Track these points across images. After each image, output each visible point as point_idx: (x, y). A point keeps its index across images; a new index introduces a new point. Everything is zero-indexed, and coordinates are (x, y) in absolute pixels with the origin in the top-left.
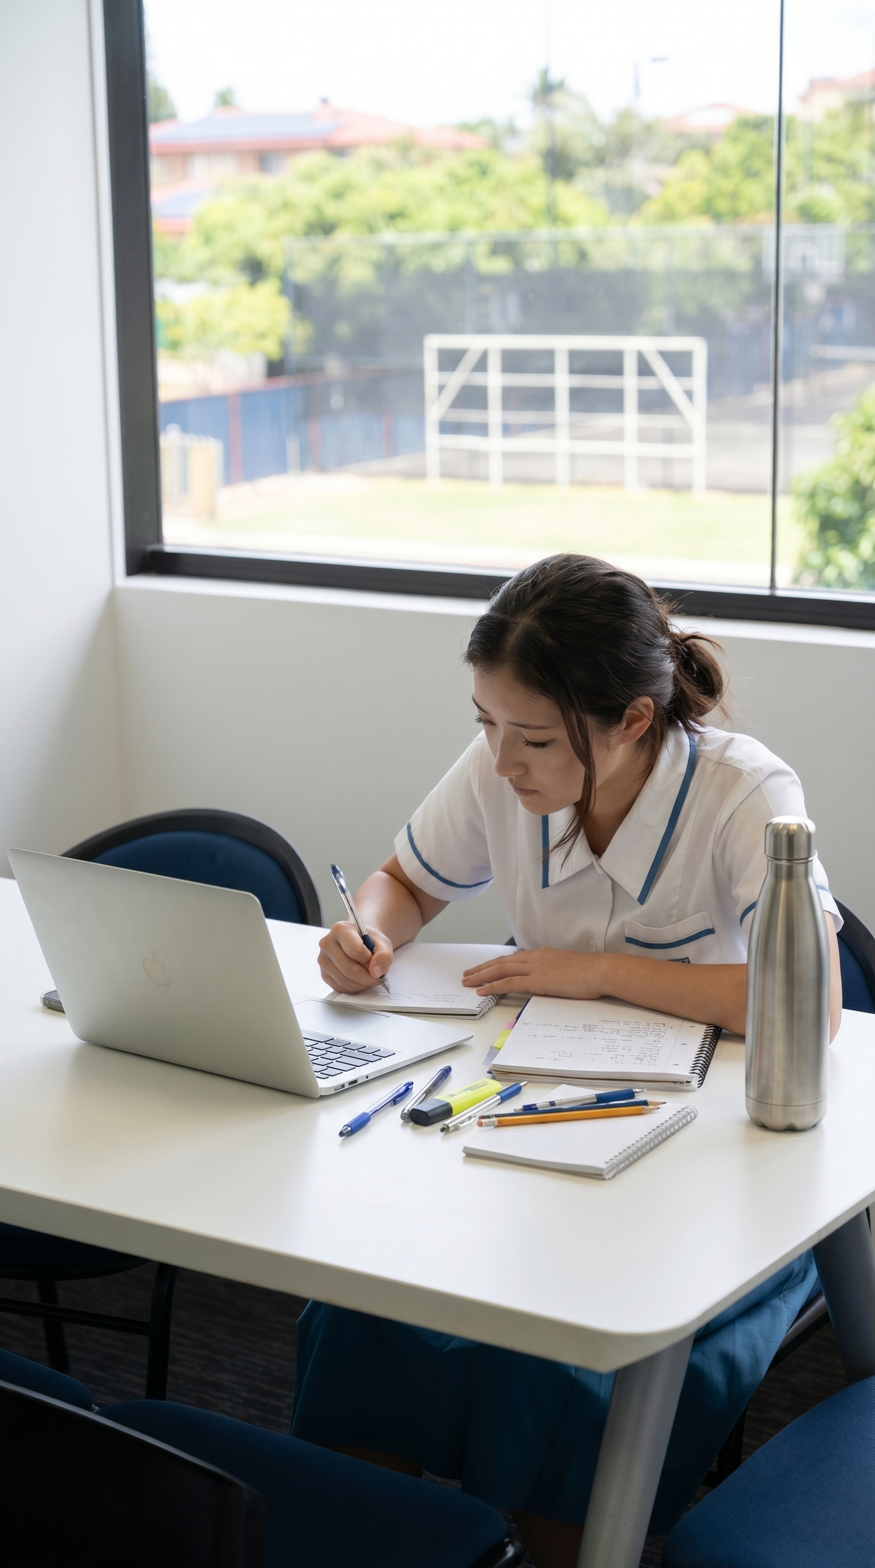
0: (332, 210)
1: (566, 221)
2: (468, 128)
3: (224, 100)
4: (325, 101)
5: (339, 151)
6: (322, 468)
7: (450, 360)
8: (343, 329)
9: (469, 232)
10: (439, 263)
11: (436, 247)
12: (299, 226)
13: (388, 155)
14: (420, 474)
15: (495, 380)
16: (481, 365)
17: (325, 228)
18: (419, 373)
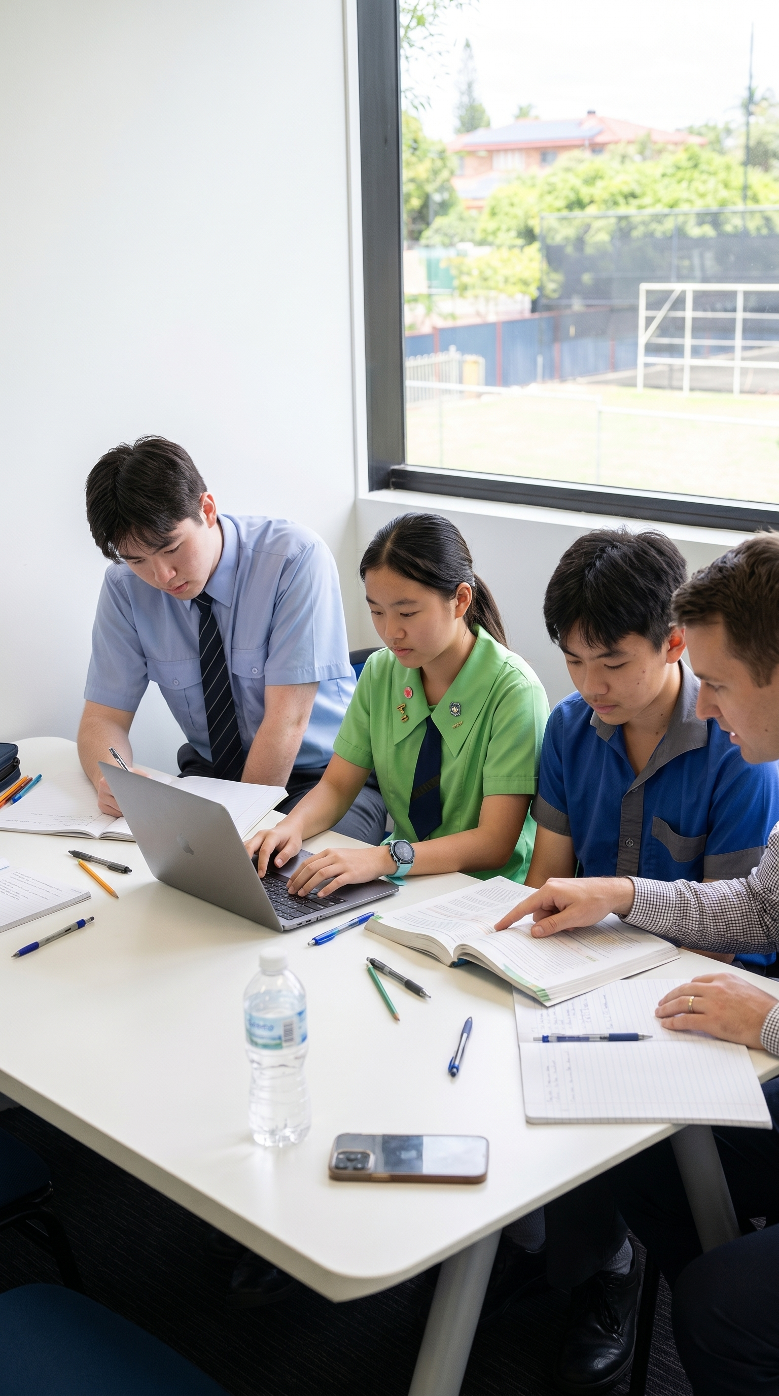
0: (585, 193)
1: (756, 200)
2: (691, 131)
3: (523, 113)
4: (591, 113)
5: (597, 148)
6: (563, 379)
7: (656, 301)
8: (587, 278)
9: (684, 207)
10: (659, 230)
11: (658, 218)
12: (561, 203)
13: (632, 150)
14: (631, 383)
15: (689, 314)
16: (679, 303)
17: (578, 204)
18: (634, 309)
